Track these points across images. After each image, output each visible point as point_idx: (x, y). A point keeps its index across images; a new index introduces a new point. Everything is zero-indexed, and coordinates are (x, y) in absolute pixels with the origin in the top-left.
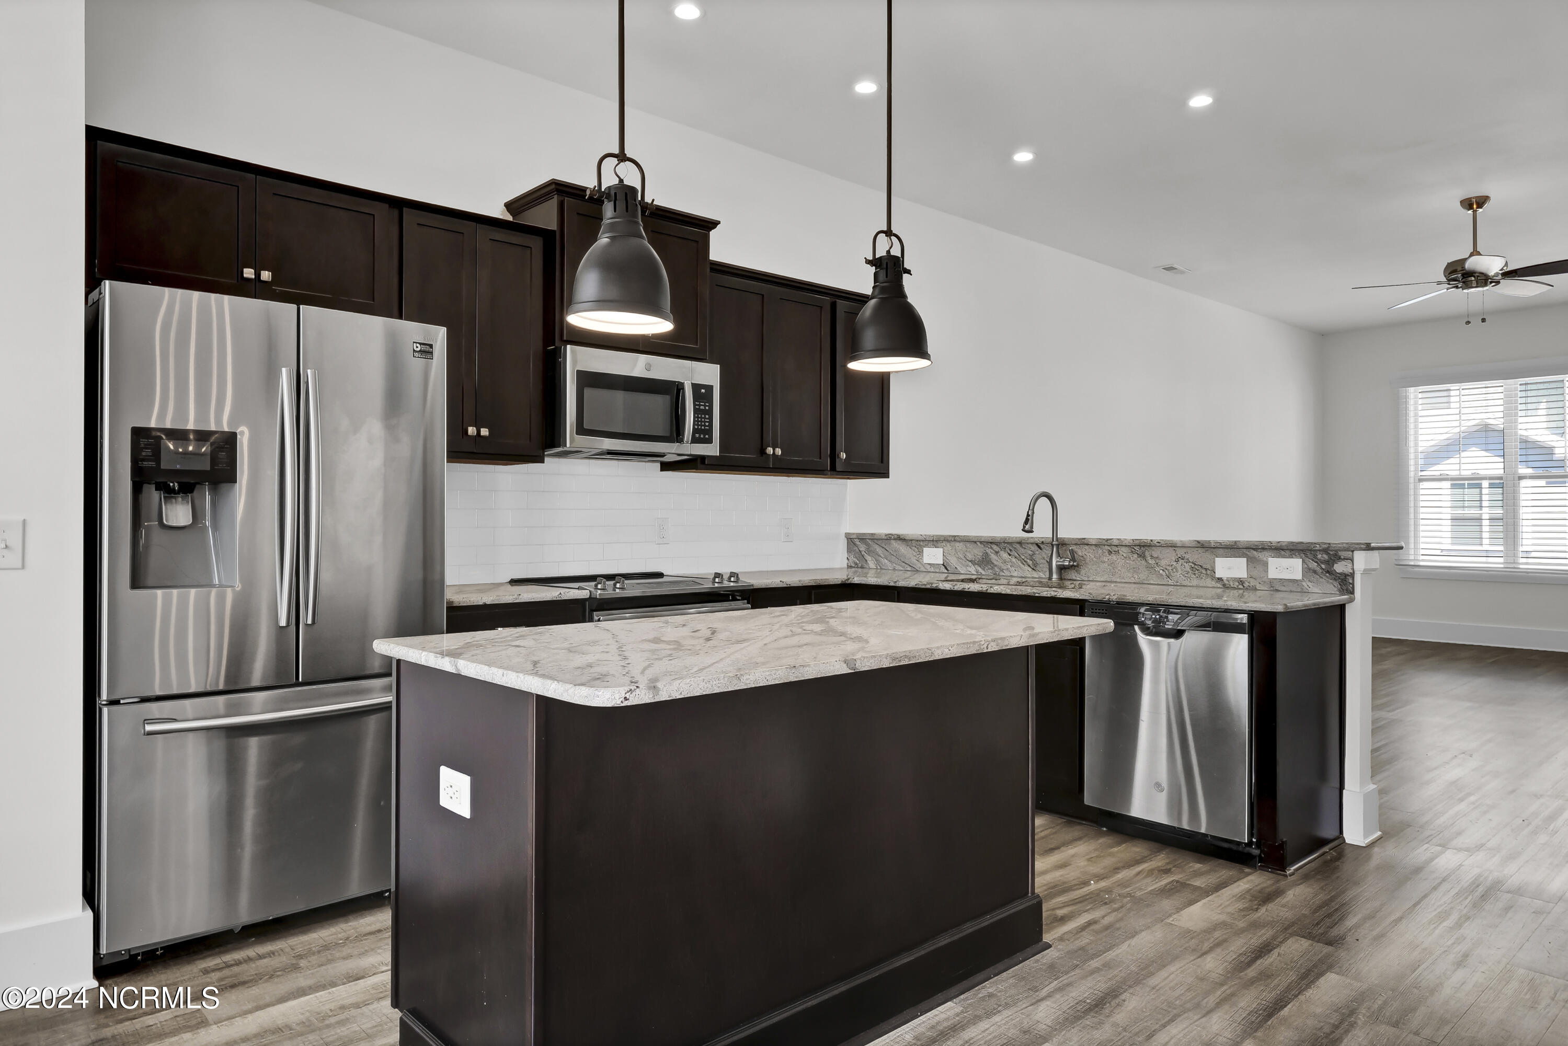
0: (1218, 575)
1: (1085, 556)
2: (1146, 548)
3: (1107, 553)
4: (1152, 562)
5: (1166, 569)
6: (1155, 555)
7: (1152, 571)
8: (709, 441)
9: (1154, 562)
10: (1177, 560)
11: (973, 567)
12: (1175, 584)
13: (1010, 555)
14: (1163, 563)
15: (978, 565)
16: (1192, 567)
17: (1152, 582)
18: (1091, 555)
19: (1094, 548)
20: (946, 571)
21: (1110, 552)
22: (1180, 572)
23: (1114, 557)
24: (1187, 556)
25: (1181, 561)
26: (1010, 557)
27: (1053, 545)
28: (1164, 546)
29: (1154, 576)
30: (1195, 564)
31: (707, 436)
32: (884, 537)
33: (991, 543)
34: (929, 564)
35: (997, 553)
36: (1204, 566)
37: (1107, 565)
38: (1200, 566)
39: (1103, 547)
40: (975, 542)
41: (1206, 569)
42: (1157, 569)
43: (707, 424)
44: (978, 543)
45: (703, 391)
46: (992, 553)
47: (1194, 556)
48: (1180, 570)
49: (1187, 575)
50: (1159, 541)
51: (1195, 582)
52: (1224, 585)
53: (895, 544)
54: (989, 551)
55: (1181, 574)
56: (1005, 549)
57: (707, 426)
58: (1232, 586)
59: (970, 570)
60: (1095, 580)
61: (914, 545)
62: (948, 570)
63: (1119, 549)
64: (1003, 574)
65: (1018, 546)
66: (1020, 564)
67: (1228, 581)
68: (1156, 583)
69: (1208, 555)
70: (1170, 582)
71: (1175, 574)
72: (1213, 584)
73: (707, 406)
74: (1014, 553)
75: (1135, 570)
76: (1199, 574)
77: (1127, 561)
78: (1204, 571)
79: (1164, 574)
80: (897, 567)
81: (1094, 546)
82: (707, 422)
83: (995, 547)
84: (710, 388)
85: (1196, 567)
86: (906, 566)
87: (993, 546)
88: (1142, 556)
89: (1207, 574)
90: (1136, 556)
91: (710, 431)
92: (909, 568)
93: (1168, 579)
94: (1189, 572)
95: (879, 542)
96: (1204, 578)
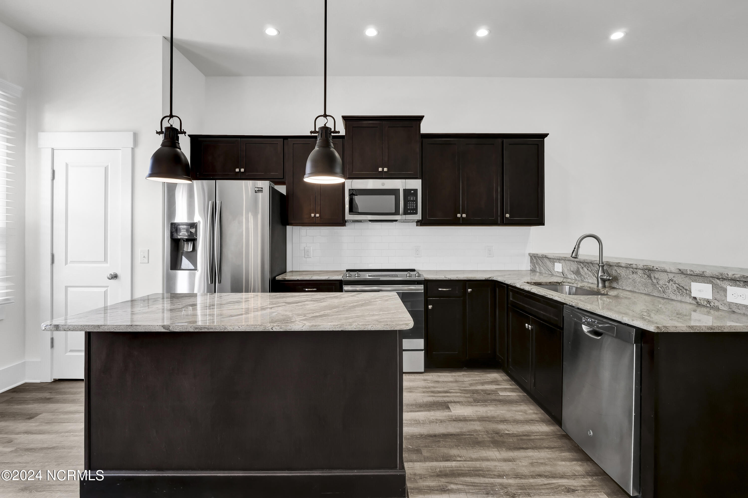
0: (693, 295)
1: (621, 274)
2: (651, 271)
3: (631, 273)
4: (655, 281)
5: (663, 287)
6: (657, 277)
7: (655, 287)
8: (416, 213)
9: (656, 281)
10: (669, 281)
11: (573, 275)
12: (668, 298)
13: (588, 270)
14: (661, 282)
15: (575, 274)
16: (678, 287)
17: (655, 295)
18: (624, 274)
19: (625, 269)
20: (563, 276)
21: (633, 273)
22: (671, 290)
23: (635, 276)
24: (675, 279)
25: (671, 282)
26: (588, 271)
27: (599, 266)
28: (660, 271)
29: (656, 291)
30: (679, 286)
31: (414, 211)
32: (541, 256)
33: (580, 262)
34: (557, 272)
35: (583, 268)
36: (685, 287)
37: (631, 281)
38: (683, 287)
39: (630, 269)
40: (574, 261)
41: (686, 290)
42: (658, 286)
43: (414, 206)
44: (575, 262)
45: (412, 192)
46: (581, 268)
47: (679, 279)
48: (670, 288)
49: (674, 293)
50: (657, 268)
51: (679, 298)
52: (697, 303)
53: (546, 260)
54: (579, 266)
55: (671, 291)
56: (586, 266)
57: (414, 207)
58: (703, 304)
59: (572, 276)
60: (625, 289)
61: (552, 261)
62: (564, 276)
63: (637, 271)
64: (585, 280)
65: (591, 265)
66: (592, 275)
67: (700, 300)
68: (657, 296)
69: (687, 279)
70: (665, 296)
71: (668, 291)
72: (691, 301)
73: (414, 198)
74: (589, 269)
75: (645, 285)
76: (682, 292)
77: (642, 279)
78: (685, 291)
79: (661, 290)
80: (547, 272)
81: (625, 268)
82: (415, 205)
83: (582, 264)
84: (416, 191)
85: (680, 287)
86: (549, 272)
87: (581, 264)
88: (649, 277)
89: (686, 293)
90: (646, 276)
91: (416, 209)
92: (550, 273)
93: (664, 294)
94: (675, 290)
95: (540, 258)
96: (685, 295)
